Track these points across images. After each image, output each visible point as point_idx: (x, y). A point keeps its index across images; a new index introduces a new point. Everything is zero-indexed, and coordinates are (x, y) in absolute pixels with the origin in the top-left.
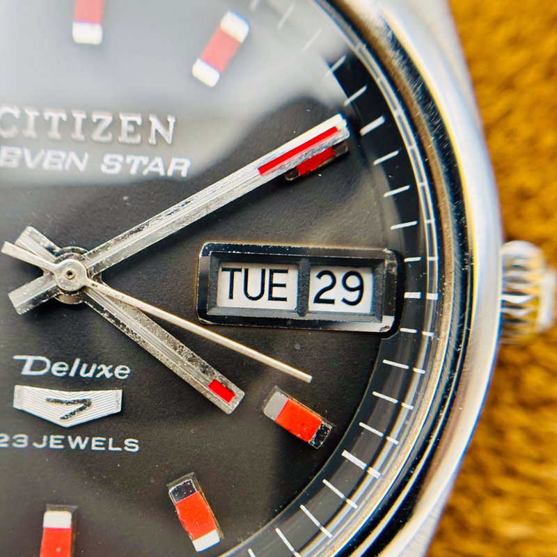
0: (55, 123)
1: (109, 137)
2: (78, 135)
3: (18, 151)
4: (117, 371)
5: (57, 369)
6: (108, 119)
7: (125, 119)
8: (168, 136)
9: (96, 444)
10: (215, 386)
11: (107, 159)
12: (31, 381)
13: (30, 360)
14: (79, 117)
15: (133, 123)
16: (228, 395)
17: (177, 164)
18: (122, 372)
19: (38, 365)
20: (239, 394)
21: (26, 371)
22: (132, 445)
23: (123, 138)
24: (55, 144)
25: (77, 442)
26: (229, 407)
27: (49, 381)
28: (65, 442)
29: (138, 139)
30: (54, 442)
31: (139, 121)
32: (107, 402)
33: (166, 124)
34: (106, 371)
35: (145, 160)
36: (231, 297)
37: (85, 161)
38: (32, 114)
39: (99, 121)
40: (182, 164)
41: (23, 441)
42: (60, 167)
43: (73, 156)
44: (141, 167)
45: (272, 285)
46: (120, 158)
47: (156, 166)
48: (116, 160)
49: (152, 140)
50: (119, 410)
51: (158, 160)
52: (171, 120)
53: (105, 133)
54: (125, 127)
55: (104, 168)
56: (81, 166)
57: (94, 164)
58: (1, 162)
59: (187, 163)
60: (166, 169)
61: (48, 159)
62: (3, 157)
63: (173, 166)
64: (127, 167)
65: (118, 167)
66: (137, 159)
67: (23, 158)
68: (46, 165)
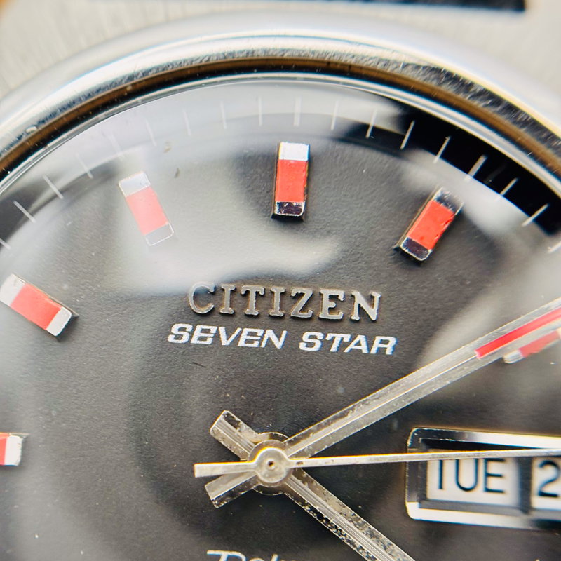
0: (252, 296)
1: (309, 313)
2: (276, 310)
3: (213, 329)
6: (308, 293)
7: (326, 293)
8: (373, 312)
11: (306, 336)
13: (224, 555)
14: (278, 291)
15: (334, 297)
17: (382, 342)
24: (251, 320)
29: (340, 315)
31: (341, 295)
33: (370, 299)
35: (347, 338)
36: (441, 487)
37: (282, 339)
38: (228, 288)
39: (300, 296)
40: (386, 342)
42: (256, 344)
43: (270, 333)
44: (343, 345)
45: (488, 475)
46: (320, 335)
47: (359, 344)
48: (315, 337)
49: (355, 316)
51: (361, 338)
52: (377, 295)
53: (304, 309)
54: (328, 304)
55: (302, 346)
56: (279, 344)
57: (293, 341)
58: (194, 340)
59: (392, 341)
60: (370, 345)
61: (244, 336)
62: (197, 333)
63: (377, 344)
64: (326, 344)
65: (318, 345)
66: (338, 337)
67: (217, 336)
68: (241, 343)
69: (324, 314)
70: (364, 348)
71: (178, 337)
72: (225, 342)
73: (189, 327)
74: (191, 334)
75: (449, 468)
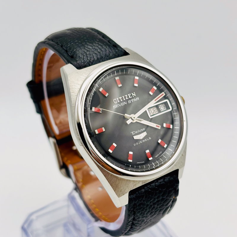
0: (121, 99)
1: (128, 98)
2: (124, 99)
3: (118, 105)
5: (136, 132)
6: (127, 96)
7: (129, 95)
8: (135, 95)
9: (146, 140)
10: (157, 126)
12: (134, 135)
13: (133, 132)
14: (123, 97)
15: (130, 95)
18: (144, 129)
20: (160, 126)
21: (133, 134)
22: (150, 138)
24: (122, 102)
25: (144, 141)
26: (159, 128)
27: (136, 134)
29: (131, 97)
30: (141, 142)
31: (130, 94)
32: (144, 134)
33: (134, 94)
34: (142, 130)
38: (118, 99)
41: (137, 144)
42: (124, 105)
49: (133, 96)
50: (146, 134)
51: (135, 99)
52: (134, 93)
53: (127, 98)
54: (129, 96)
56: (126, 104)
59: (138, 98)
62: (116, 106)
63: (137, 99)
65: (130, 102)
66: (132, 100)
68: (122, 105)
69: (130, 98)
70: (136, 100)
71: (114, 108)
72: (120, 106)
75: (150, 111)
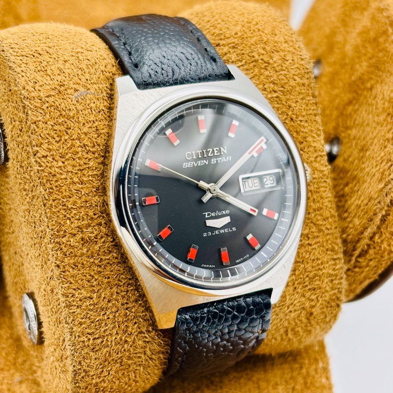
0: (199, 153)
3: (192, 163)
4: (227, 212)
5: (213, 214)
6: (211, 150)
7: (215, 149)
8: (226, 152)
9: (226, 230)
10: (251, 210)
11: (212, 160)
12: (208, 219)
13: (207, 213)
14: (205, 151)
15: (217, 150)
16: (255, 211)
17: (229, 158)
19: (208, 215)
20: (257, 211)
22: (234, 229)
23: (216, 154)
24: (200, 159)
25: (222, 231)
26: (255, 214)
27: (212, 218)
28: (219, 232)
29: (219, 154)
30: (217, 232)
31: (218, 149)
32: (227, 220)
33: (224, 149)
34: (224, 212)
35: (221, 159)
38: (194, 152)
39: (209, 151)
41: (210, 234)
43: (205, 161)
44: (220, 160)
46: (215, 159)
47: (224, 159)
50: (230, 221)
52: (225, 147)
53: (211, 154)
54: (216, 152)
55: (212, 163)
56: (207, 163)
57: (210, 162)
58: (189, 166)
60: (226, 160)
61: (199, 163)
64: (217, 161)
65: (215, 162)
67: (193, 164)
68: (199, 165)
72: (196, 165)
73: (187, 163)
74: (188, 165)
75: (246, 182)
